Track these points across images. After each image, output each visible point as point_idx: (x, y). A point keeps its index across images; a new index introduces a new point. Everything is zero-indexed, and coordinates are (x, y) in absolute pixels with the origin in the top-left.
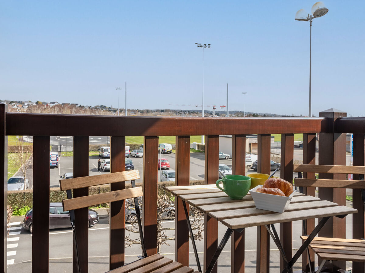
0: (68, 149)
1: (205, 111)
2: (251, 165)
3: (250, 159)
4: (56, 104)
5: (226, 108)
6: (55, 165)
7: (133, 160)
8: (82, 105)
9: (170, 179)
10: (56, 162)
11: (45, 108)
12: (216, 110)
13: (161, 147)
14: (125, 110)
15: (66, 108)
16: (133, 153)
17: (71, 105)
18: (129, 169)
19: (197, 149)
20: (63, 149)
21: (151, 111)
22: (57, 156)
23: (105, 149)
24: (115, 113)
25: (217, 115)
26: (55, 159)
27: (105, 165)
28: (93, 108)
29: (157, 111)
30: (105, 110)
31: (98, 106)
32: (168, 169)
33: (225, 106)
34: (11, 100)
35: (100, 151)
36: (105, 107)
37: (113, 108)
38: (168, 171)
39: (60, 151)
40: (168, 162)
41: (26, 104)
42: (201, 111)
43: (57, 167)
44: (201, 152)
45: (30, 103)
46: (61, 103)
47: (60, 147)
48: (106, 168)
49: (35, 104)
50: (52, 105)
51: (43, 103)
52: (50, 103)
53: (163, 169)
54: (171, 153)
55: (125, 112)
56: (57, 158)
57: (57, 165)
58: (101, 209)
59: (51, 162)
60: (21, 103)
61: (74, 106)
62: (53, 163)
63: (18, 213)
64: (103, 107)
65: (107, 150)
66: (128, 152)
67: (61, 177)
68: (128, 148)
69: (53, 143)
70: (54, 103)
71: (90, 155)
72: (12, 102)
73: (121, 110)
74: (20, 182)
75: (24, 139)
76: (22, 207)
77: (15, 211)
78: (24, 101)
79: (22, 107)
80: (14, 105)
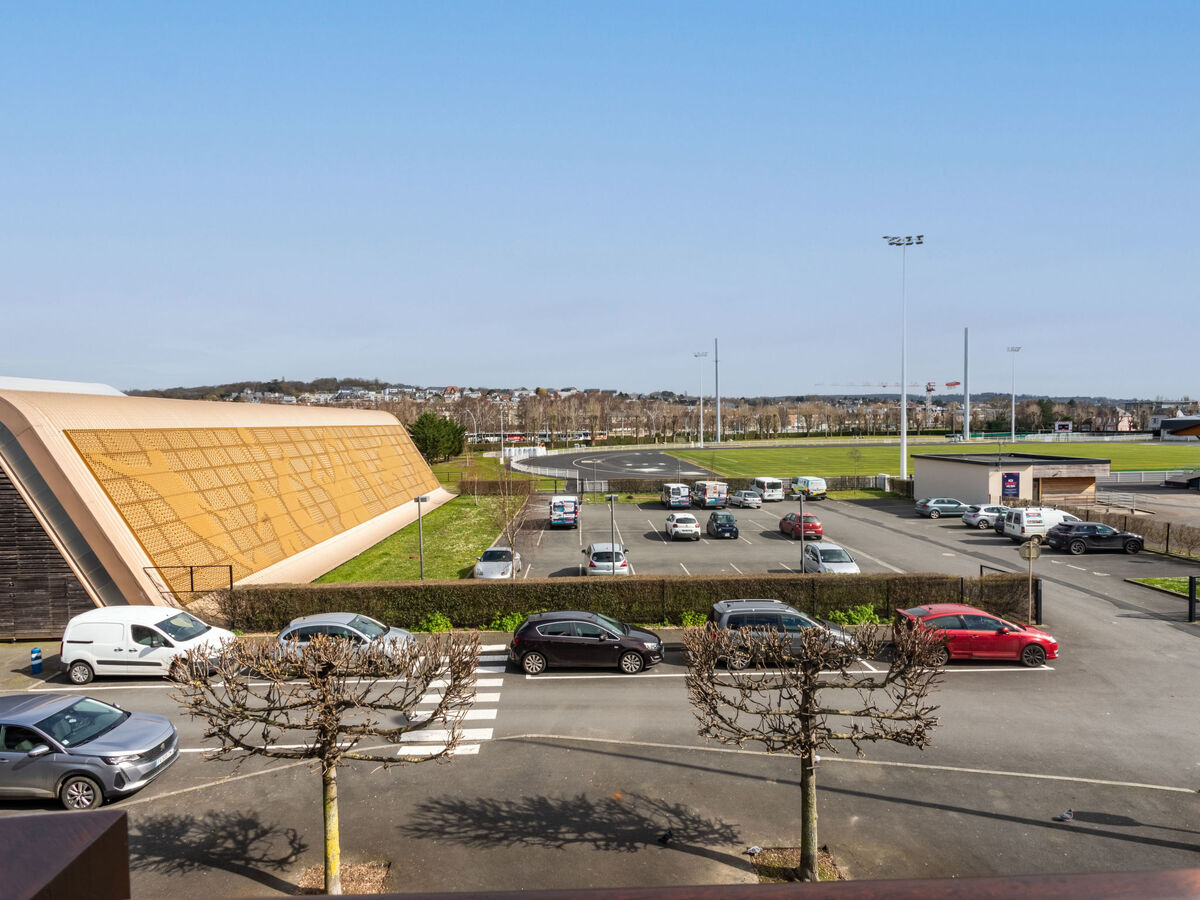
0: (598, 488)
1: (908, 396)
2: (1043, 535)
3: (1038, 519)
4: (574, 392)
5: (962, 386)
6: (572, 522)
7: (737, 515)
8: (624, 393)
9: (827, 565)
10: (573, 516)
11: (552, 402)
12: (933, 393)
13: (799, 484)
14: (716, 399)
15: (592, 400)
16: (735, 498)
17: (603, 392)
18: (727, 535)
19: (888, 489)
20: (588, 487)
21: (774, 399)
22: (575, 503)
23: (673, 489)
24: (692, 407)
25: (938, 406)
26: (572, 510)
27: (675, 526)
28: (646, 398)
29: (788, 399)
30: (671, 400)
31: (657, 394)
32: (819, 538)
33: (958, 383)
34: (490, 388)
35: (664, 493)
36: (671, 394)
37: (690, 397)
38: (820, 546)
39: (582, 492)
40: (819, 521)
41: (517, 394)
42: (897, 399)
43: (576, 528)
44: (900, 497)
45: (524, 393)
46: (583, 391)
47: (582, 484)
48: (677, 533)
49: (533, 394)
50: (564, 395)
51: (549, 390)
52: (563, 390)
53: (808, 538)
54: (823, 498)
55: (714, 404)
56: (576, 508)
57: (575, 522)
58: (667, 628)
59: (565, 516)
60: (508, 393)
61: (608, 394)
62: (567, 519)
63: (500, 625)
64: (667, 395)
65: (677, 492)
66: (724, 496)
67: (584, 551)
68: (723, 487)
69: (568, 473)
70: (568, 390)
71: (643, 501)
72: (491, 392)
73: (707, 402)
74: (504, 560)
75: (514, 465)
76: (508, 614)
77: (495, 620)
78: (512, 389)
79: (510, 399)
80: (496, 397)
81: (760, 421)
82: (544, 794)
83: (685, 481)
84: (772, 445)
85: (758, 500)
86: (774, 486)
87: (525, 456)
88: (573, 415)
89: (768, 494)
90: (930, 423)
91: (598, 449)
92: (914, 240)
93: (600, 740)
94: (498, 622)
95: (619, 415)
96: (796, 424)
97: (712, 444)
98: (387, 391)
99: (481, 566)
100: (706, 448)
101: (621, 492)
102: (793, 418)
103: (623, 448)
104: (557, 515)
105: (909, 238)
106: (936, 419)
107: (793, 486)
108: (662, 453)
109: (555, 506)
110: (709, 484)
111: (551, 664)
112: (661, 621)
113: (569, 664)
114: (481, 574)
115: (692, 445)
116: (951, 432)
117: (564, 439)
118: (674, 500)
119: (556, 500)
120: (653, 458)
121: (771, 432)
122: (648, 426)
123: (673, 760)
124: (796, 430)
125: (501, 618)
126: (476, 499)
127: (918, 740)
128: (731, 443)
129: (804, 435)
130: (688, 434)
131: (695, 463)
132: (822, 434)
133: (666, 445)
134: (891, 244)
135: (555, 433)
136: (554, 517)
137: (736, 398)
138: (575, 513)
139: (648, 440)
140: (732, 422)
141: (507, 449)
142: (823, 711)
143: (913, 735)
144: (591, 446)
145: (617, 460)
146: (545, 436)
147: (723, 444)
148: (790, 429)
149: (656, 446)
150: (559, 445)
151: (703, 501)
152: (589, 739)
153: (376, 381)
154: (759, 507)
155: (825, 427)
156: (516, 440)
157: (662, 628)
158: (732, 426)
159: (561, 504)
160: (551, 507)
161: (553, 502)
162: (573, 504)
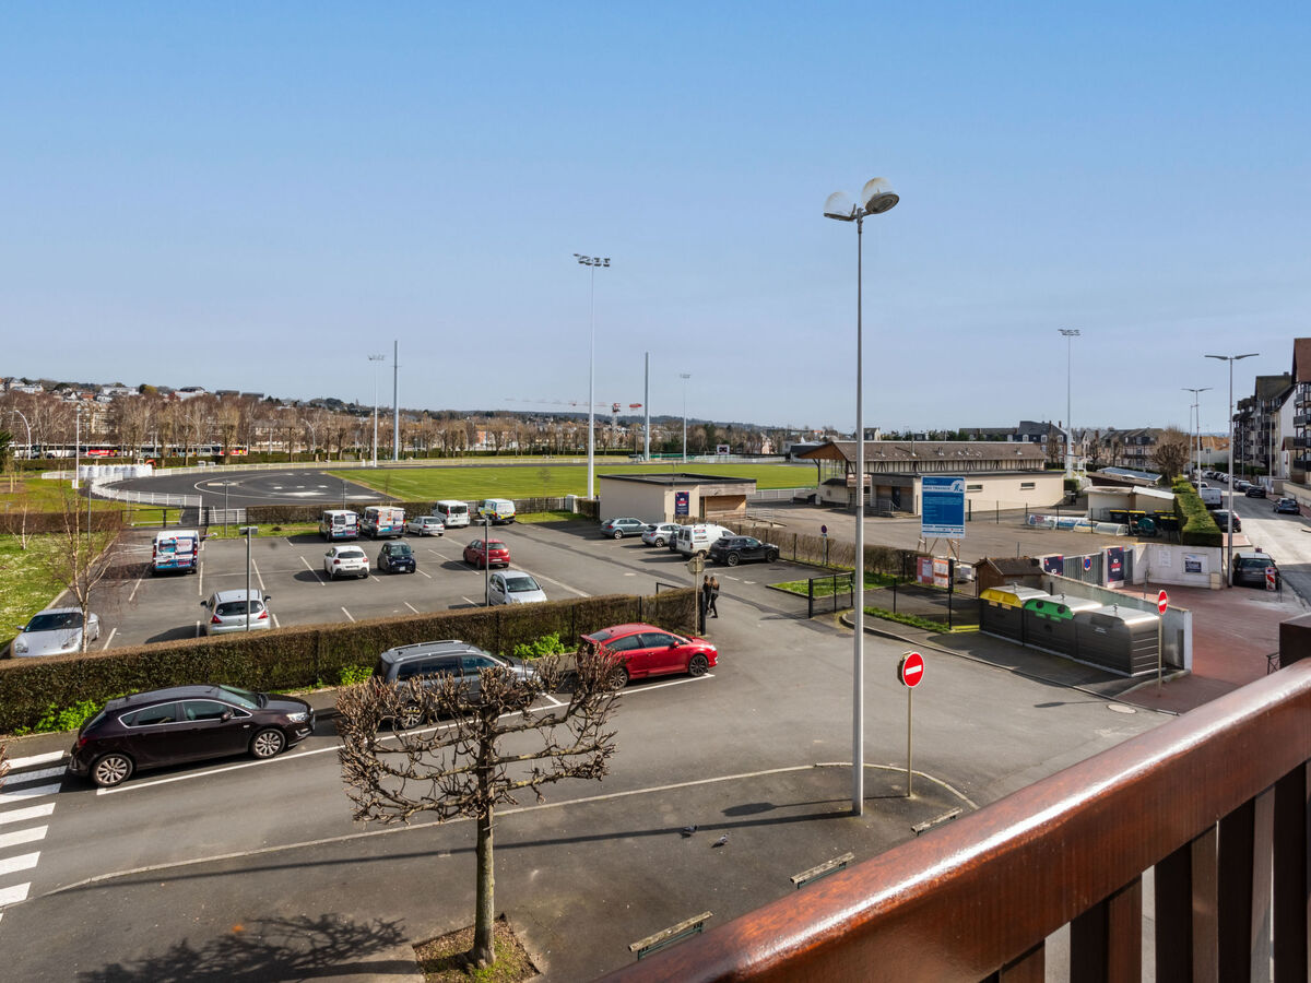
0: (231, 518)
1: (595, 415)
2: (707, 549)
3: (704, 535)
4: (201, 393)
5: (643, 408)
6: (189, 565)
7: (414, 544)
8: (273, 397)
9: (513, 595)
10: (191, 556)
11: (165, 404)
12: (619, 414)
13: (486, 507)
14: (393, 411)
15: (227, 405)
16: (414, 525)
17: (244, 395)
18: (402, 569)
19: (576, 510)
20: (215, 517)
21: (462, 413)
22: (194, 539)
23: (336, 517)
24: (365, 419)
25: (623, 426)
26: (190, 548)
27: (337, 562)
28: (305, 404)
29: (476, 413)
30: (338, 409)
31: (320, 401)
32: (506, 566)
33: (640, 405)
34: (60, 381)
35: (323, 522)
36: (338, 403)
37: (362, 407)
38: (506, 574)
39: (207, 524)
40: (506, 547)
41: (107, 391)
42: (586, 418)
43: (194, 572)
44: (587, 519)
45: (120, 390)
46: (215, 392)
47: (207, 514)
48: (338, 570)
49: (134, 393)
50: (185, 396)
51: (160, 389)
52: (182, 390)
53: (494, 567)
54: (511, 522)
55: (393, 417)
56: (195, 546)
57: (193, 565)
58: (321, 690)
59: (178, 557)
60: (93, 390)
61: (251, 398)
62: (180, 562)
63: (56, 723)
64: (332, 404)
65: (341, 520)
66: (399, 523)
67: (204, 603)
68: (399, 513)
69: (185, 500)
71: (294, 533)
72: (61, 386)
73: (383, 413)
74: (68, 627)
75: (95, 489)
76: (70, 705)
77: (46, 717)
78: (101, 384)
79: (95, 398)
80: (70, 394)
81: (445, 438)
82: (116, 959)
83: (352, 507)
84: (458, 464)
85: (439, 526)
86: (458, 510)
87: (119, 477)
88: (197, 423)
89: (451, 519)
90: (616, 444)
91: (234, 468)
92: (602, 261)
93: (216, 858)
94: (52, 719)
95: (267, 424)
96: (485, 442)
97: (389, 463)
99: (23, 640)
100: (380, 467)
101: (264, 523)
102: (482, 435)
103: (271, 466)
104: (162, 558)
105: (598, 260)
106: (621, 440)
107: (480, 509)
108: (324, 473)
109: (161, 545)
110: (382, 509)
111: (140, 766)
112: (313, 683)
113: (172, 761)
114: (25, 650)
115: (364, 463)
116: (634, 453)
117: (181, 455)
118: (337, 530)
119: (164, 536)
120: (311, 480)
121: (457, 449)
122: (306, 439)
123: (321, 859)
124: (484, 448)
125: (57, 712)
126: (24, 540)
127: (597, 771)
128: (411, 461)
129: (493, 454)
130: (359, 451)
131: (366, 485)
132: (511, 453)
133: (329, 464)
134: (581, 262)
135: (168, 446)
136: (158, 560)
137: (418, 409)
139: (305, 457)
140: (413, 438)
141: (86, 467)
142: (502, 761)
143: (592, 767)
144: (223, 463)
145: (264, 482)
146: (152, 450)
147: (401, 462)
148: (478, 447)
149: (317, 465)
150: (171, 463)
151: (374, 530)
152: (199, 860)
154: (440, 535)
155: (515, 445)
156: (103, 454)
157: (313, 691)
158: (412, 441)
159: (171, 542)
160: (155, 547)
161: (159, 539)
162: (191, 541)
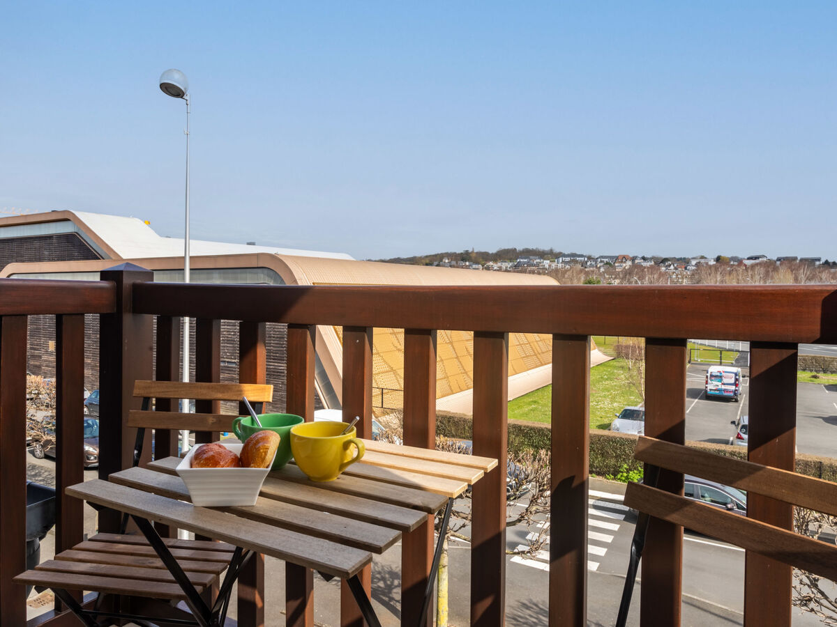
4: (763, 260)
6: (732, 394)
10: (733, 388)
22: (736, 374)
26: (733, 381)
34: (664, 257)
41: (694, 262)
43: (736, 401)
45: (703, 261)
46: (775, 258)
49: (712, 263)
50: (750, 263)
52: (749, 258)
56: (736, 380)
57: (735, 394)
59: (723, 387)
60: (684, 261)
62: (725, 390)
63: (627, 478)
67: (734, 423)
69: (741, 346)
70: (756, 258)
71: (831, 382)
72: (664, 260)
76: (635, 469)
77: (622, 472)
78: (690, 257)
79: (686, 268)
80: (670, 265)
94: (625, 474)
98: (561, 260)
99: (618, 423)
101: (804, 369)
104: (712, 386)
109: (711, 376)
114: (618, 430)
119: (714, 369)
125: (628, 471)
126: (630, 363)
136: (710, 387)
138: (736, 385)
153: (551, 250)
159: (719, 374)
160: (707, 377)
161: (710, 370)
162: (734, 375)
